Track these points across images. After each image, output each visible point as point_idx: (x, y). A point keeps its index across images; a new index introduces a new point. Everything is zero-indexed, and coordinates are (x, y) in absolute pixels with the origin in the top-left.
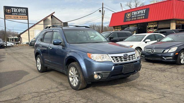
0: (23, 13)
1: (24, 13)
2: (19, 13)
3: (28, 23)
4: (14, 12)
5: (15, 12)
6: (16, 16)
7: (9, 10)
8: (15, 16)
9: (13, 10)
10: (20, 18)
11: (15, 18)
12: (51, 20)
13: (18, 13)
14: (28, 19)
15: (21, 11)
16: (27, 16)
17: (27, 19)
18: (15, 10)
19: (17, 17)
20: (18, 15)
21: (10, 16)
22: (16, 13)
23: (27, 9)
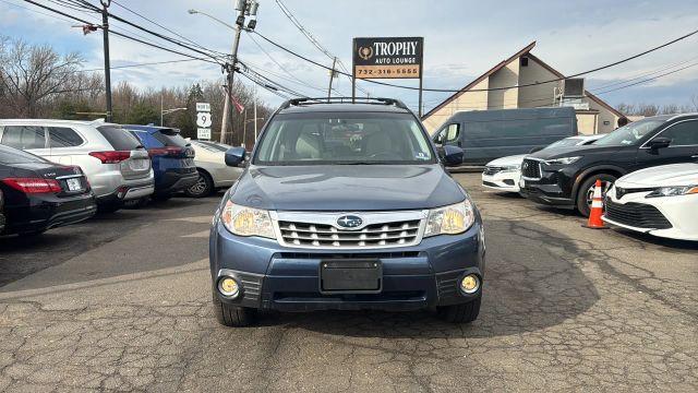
0: (406, 56)
1: (411, 56)
2: (395, 56)
3: (421, 89)
4: (380, 57)
5: (384, 56)
6: (386, 68)
7: (366, 51)
8: (382, 68)
9: (380, 48)
10: (396, 75)
11: (383, 75)
12: (517, 73)
13: (391, 57)
14: (420, 77)
15: (401, 52)
16: (417, 67)
17: (417, 74)
18: (385, 49)
19: (389, 72)
20: (391, 63)
21: (369, 68)
22: (388, 56)
23: (419, 41)
